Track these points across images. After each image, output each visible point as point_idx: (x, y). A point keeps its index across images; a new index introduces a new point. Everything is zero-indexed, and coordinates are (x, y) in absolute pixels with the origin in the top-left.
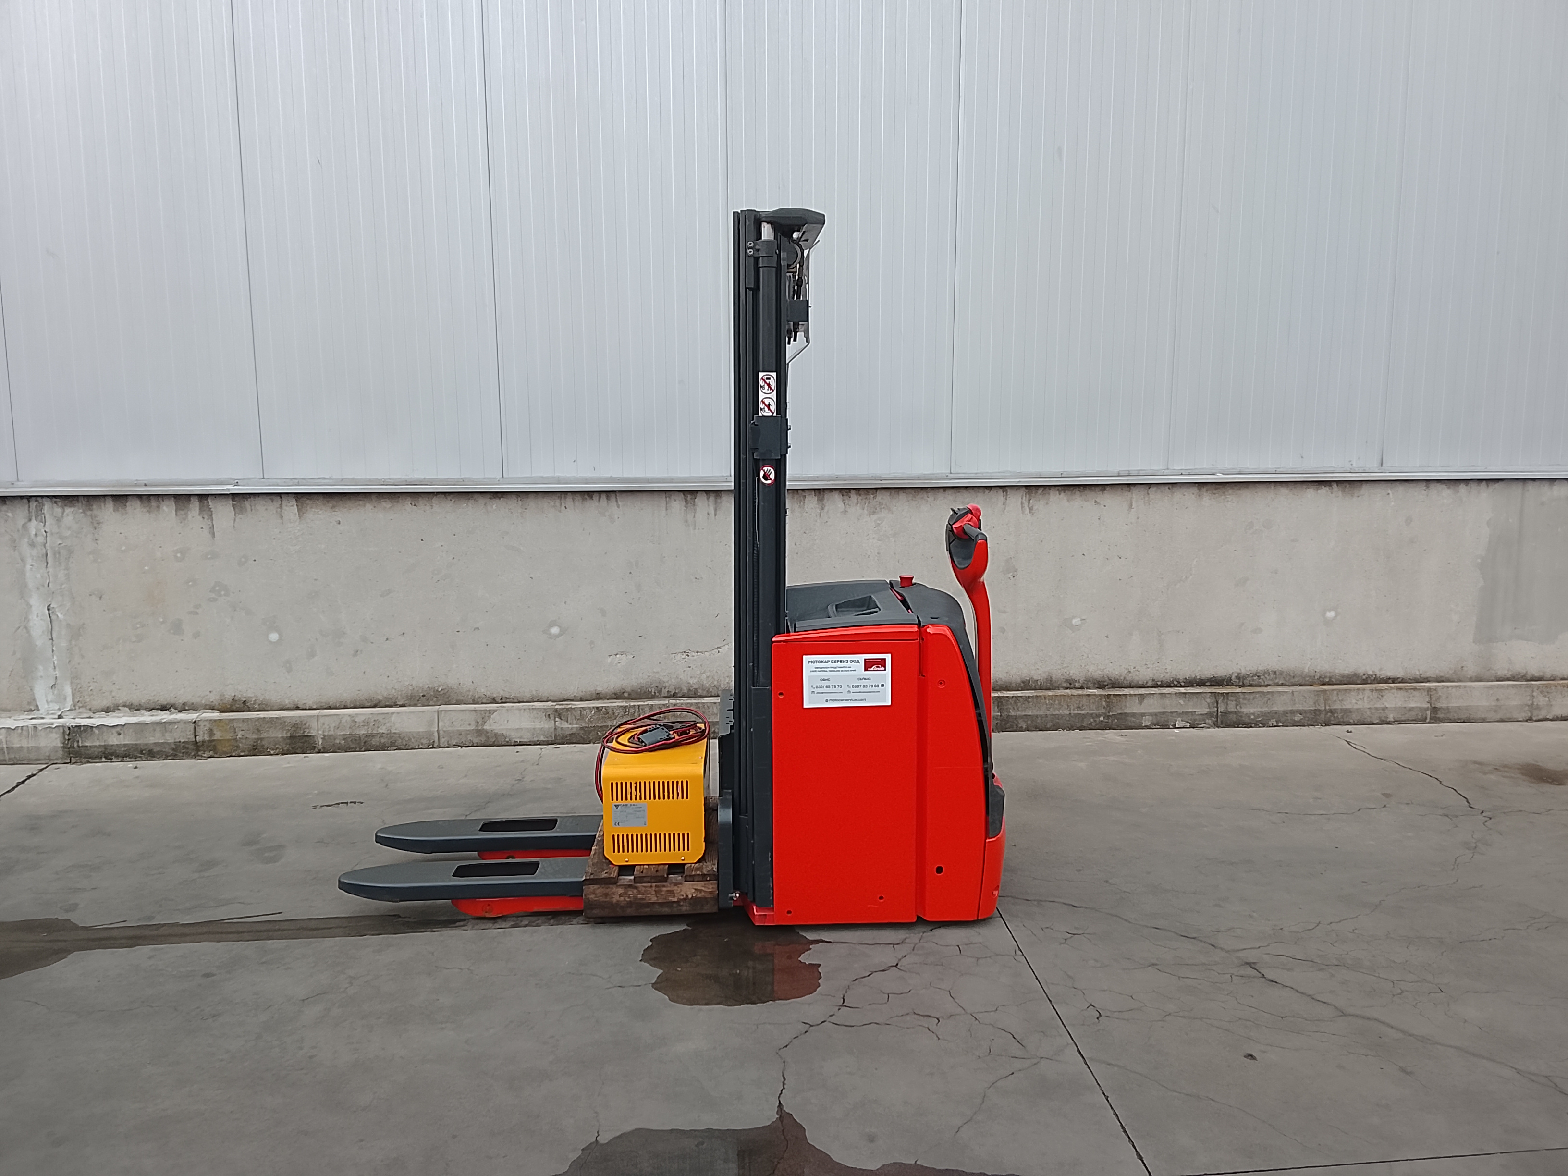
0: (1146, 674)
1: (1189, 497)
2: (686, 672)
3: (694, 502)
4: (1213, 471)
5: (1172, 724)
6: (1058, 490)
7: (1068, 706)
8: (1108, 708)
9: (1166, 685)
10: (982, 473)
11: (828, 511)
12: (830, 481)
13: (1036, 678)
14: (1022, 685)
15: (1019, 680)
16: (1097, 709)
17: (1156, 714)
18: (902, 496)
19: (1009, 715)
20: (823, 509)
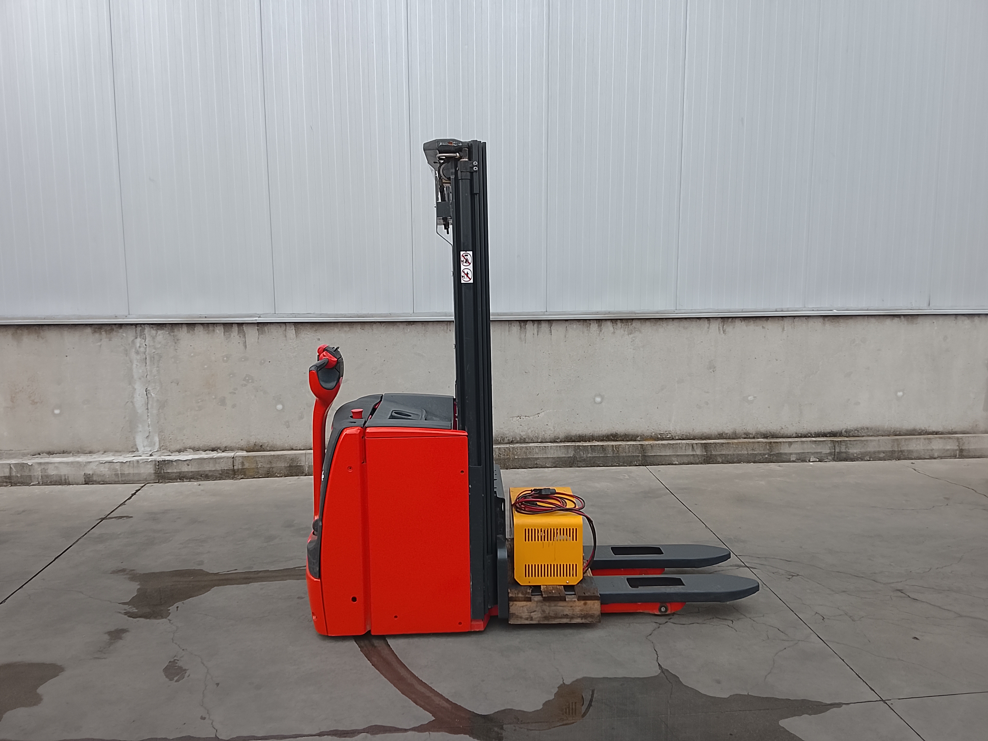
0: (792, 429)
1: (817, 324)
2: (519, 428)
3: (525, 327)
4: (832, 309)
5: (808, 459)
6: (740, 320)
7: (747, 448)
8: (770, 450)
9: (803, 436)
10: (695, 310)
11: (604, 333)
12: (605, 314)
13: (726, 432)
14: (718, 436)
15: (716, 433)
16: (764, 450)
17: (799, 454)
18: (648, 323)
19: (711, 454)
20: (601, 331)
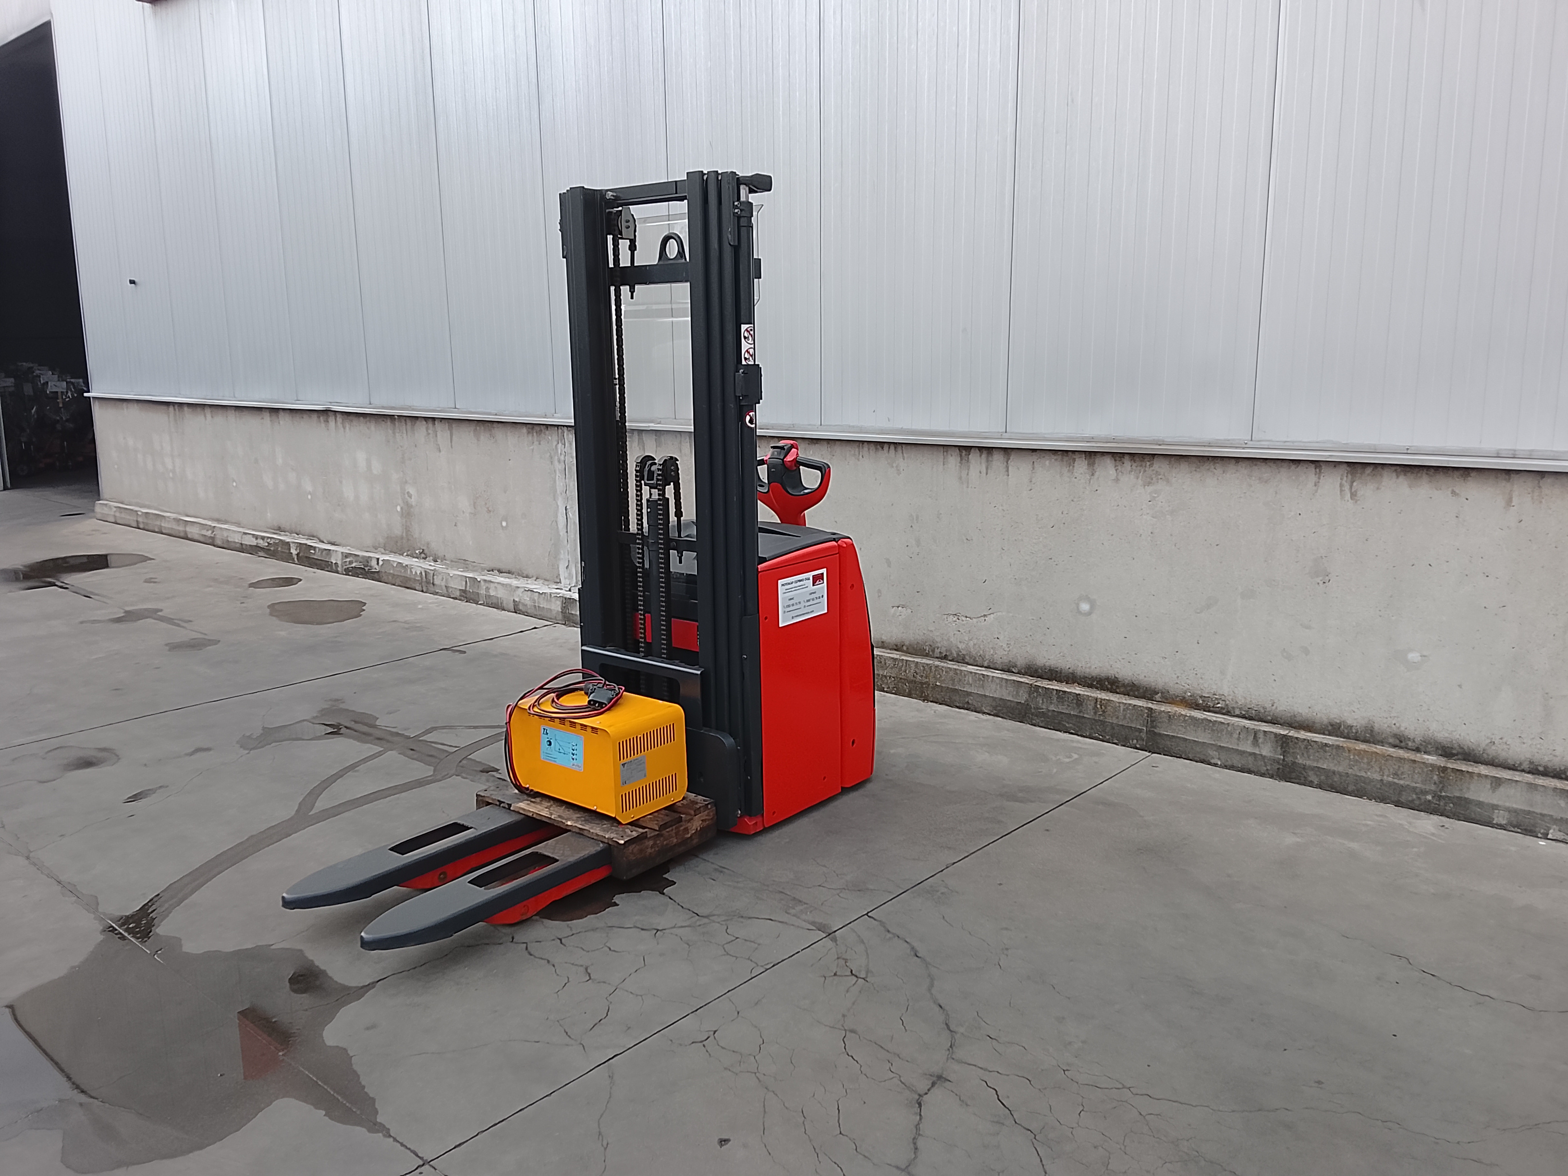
2: (956, 636)
3: (968, 459)
8: (1441, 785)
12: (1107, 442)
14: (1330, 728)
15: (1326, 721)
16: (1423, 782)
17: (1516, 811)
19: (1295, 762)
